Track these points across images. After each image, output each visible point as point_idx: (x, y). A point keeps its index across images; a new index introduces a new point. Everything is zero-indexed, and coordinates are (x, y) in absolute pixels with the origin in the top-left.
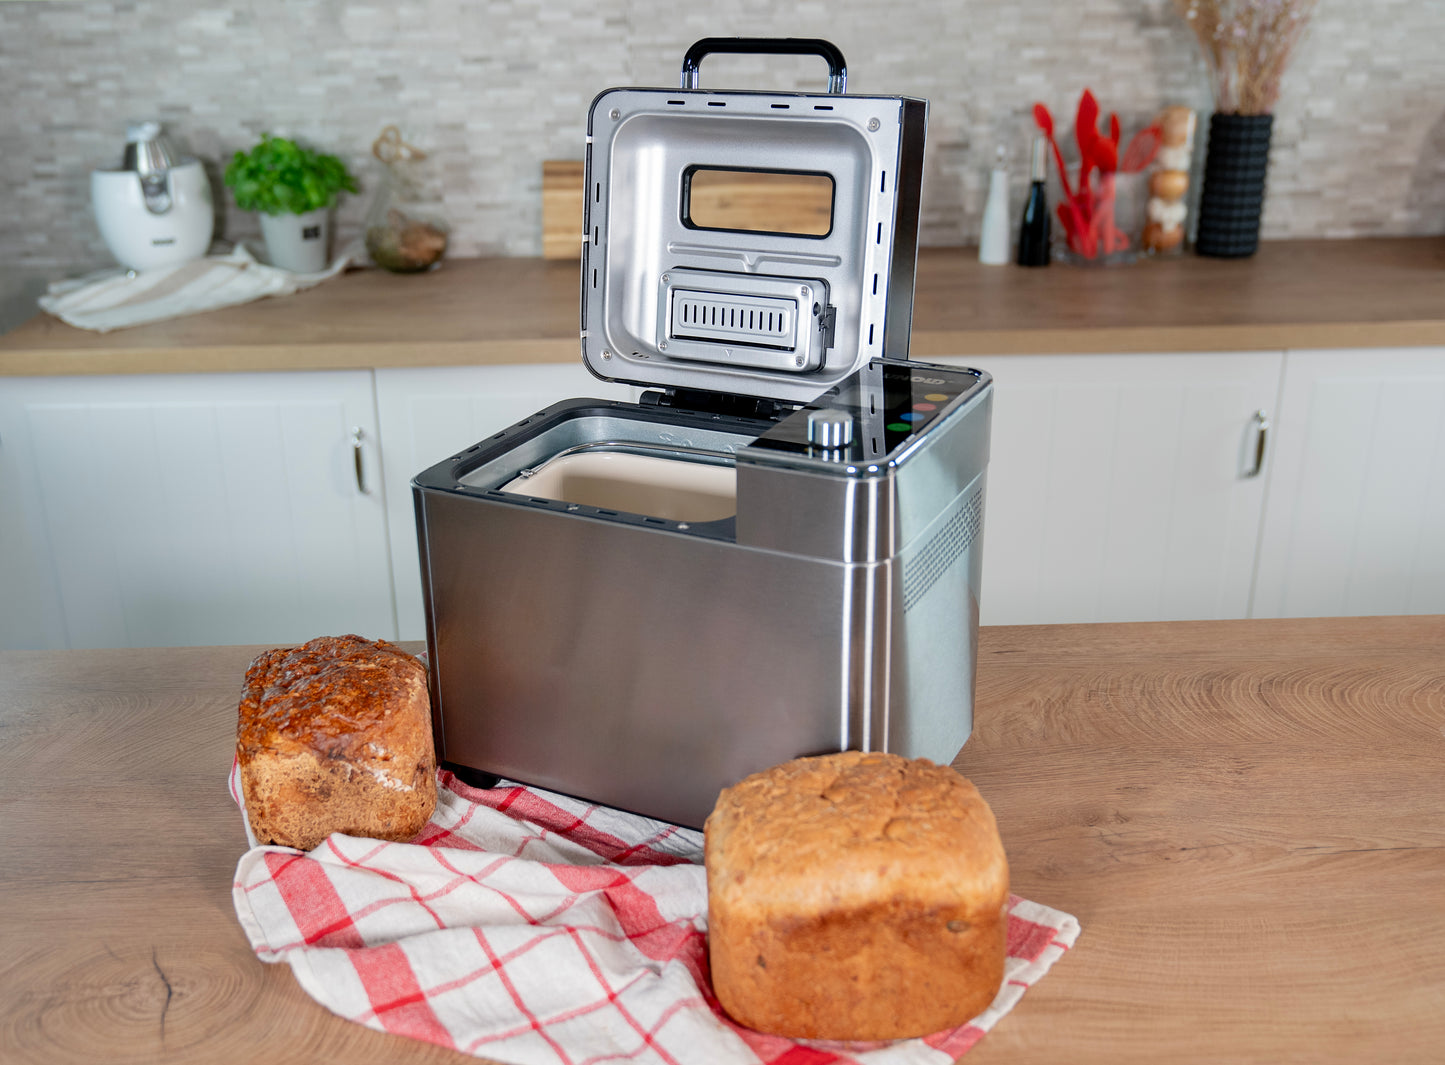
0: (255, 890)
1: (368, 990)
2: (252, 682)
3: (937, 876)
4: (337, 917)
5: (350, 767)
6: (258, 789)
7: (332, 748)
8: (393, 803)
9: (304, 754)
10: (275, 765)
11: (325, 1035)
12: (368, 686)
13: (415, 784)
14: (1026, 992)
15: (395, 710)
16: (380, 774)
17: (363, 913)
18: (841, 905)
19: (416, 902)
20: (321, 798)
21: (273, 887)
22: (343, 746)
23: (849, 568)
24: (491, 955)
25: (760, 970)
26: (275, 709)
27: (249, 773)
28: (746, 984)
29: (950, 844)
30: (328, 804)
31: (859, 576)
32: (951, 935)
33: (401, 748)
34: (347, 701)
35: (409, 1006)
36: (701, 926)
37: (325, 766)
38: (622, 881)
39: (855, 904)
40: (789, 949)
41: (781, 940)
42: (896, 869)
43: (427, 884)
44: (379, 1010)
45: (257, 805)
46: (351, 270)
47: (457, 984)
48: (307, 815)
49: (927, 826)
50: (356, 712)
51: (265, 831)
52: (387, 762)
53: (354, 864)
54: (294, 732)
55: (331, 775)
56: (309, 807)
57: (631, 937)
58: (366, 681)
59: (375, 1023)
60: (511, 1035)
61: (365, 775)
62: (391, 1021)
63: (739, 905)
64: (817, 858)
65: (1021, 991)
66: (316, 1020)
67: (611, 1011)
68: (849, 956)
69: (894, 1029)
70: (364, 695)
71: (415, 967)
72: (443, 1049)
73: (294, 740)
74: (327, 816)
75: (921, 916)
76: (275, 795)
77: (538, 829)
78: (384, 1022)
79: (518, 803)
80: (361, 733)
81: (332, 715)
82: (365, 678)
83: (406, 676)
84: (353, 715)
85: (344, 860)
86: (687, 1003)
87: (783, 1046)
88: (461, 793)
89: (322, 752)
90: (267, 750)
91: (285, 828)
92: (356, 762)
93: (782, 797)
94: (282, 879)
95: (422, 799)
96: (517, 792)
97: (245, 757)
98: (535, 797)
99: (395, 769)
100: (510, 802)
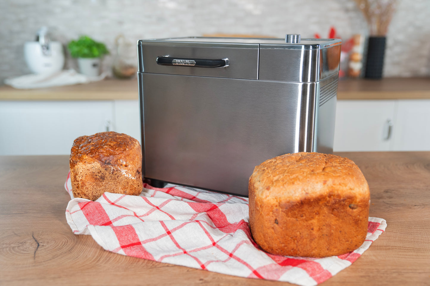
0: (74, 214)
1: (119, 239)
2: (76, 142)
3: (346, 186)
4: (106, 221)
5: (112, 168)
6: (77, 177)
7: (106, 160)
8: (128, 183)
9: (95, 162)
10: (84, 167)
11: (101, 257)
12: (120, 141)
13: (136, 177)
14: (372, 244)
15: (130, 149)
16: (124, 171)
17: (116, 220)
18: (309, 196)
19: (136, 217)
20: (101, 180)
21: (81, 212)
22: (110, 159)
24: (166, 229)
25: (276, 225)
26: (85, 148)
27: (74, 171)
28: (270, 231)
29: (349, 174)
30: (104, 183)
31: (304, 87)
32: (351, 210)
33: (131, 162)
34: (112, 144)
35: (135, 246)
36: (247, 221)
37: (103, 167)
38: (215, 207)
39: (314, 196)
40: (287, 215)
41: (284, 212)
42: (330, 182)
43: (140, 212)
44: (123, 247)
45: (77, 183)
46: (107, 78)
47: (154, 239)
48: (95, 187)
49: (339, 168)
50: (115, 148)
51: (78, 193)
52: (126, 167)
53: (113, 204)
54: (92, 154)
55: (105, 171)
56: (96, 183)
57: (219, 228)
58: (119, 140)
59: (122, 252)
60: (176, 255)
61: (118, 171)
62: (128, 250)
63: (268, 198)
64: (299, 179)
65: (371, 242)
66: (98, 253)
67: (214, 248)
68: (311, 220)
69: (327, 251)
70: (118, 144)
71: (137, 232)
72: (149, 260)
73: (92, 157)
74: (103, 187)
75: (340, 201)
76: (84, 179)
77: (180, 198)
78: (125, 251)
79: (172, 192)
80: (117, 155)
81: (107, 149)
82: (119, 139)
83: (133, 141)
84: (114, 149)
85: (109, 202)
86: (246, 242)
87: (283, 259)
88: (151, 189)
89: (102, 161)
90: (81, 161)
91: (87, 192)
92: (115, 166)
93: (281, 163)
94: (85, 209)
95: (138, 183)
96: (171, 189)
97: (73, 164)
98: (178, 190)
99: (129, 170)
100: (169, 191)
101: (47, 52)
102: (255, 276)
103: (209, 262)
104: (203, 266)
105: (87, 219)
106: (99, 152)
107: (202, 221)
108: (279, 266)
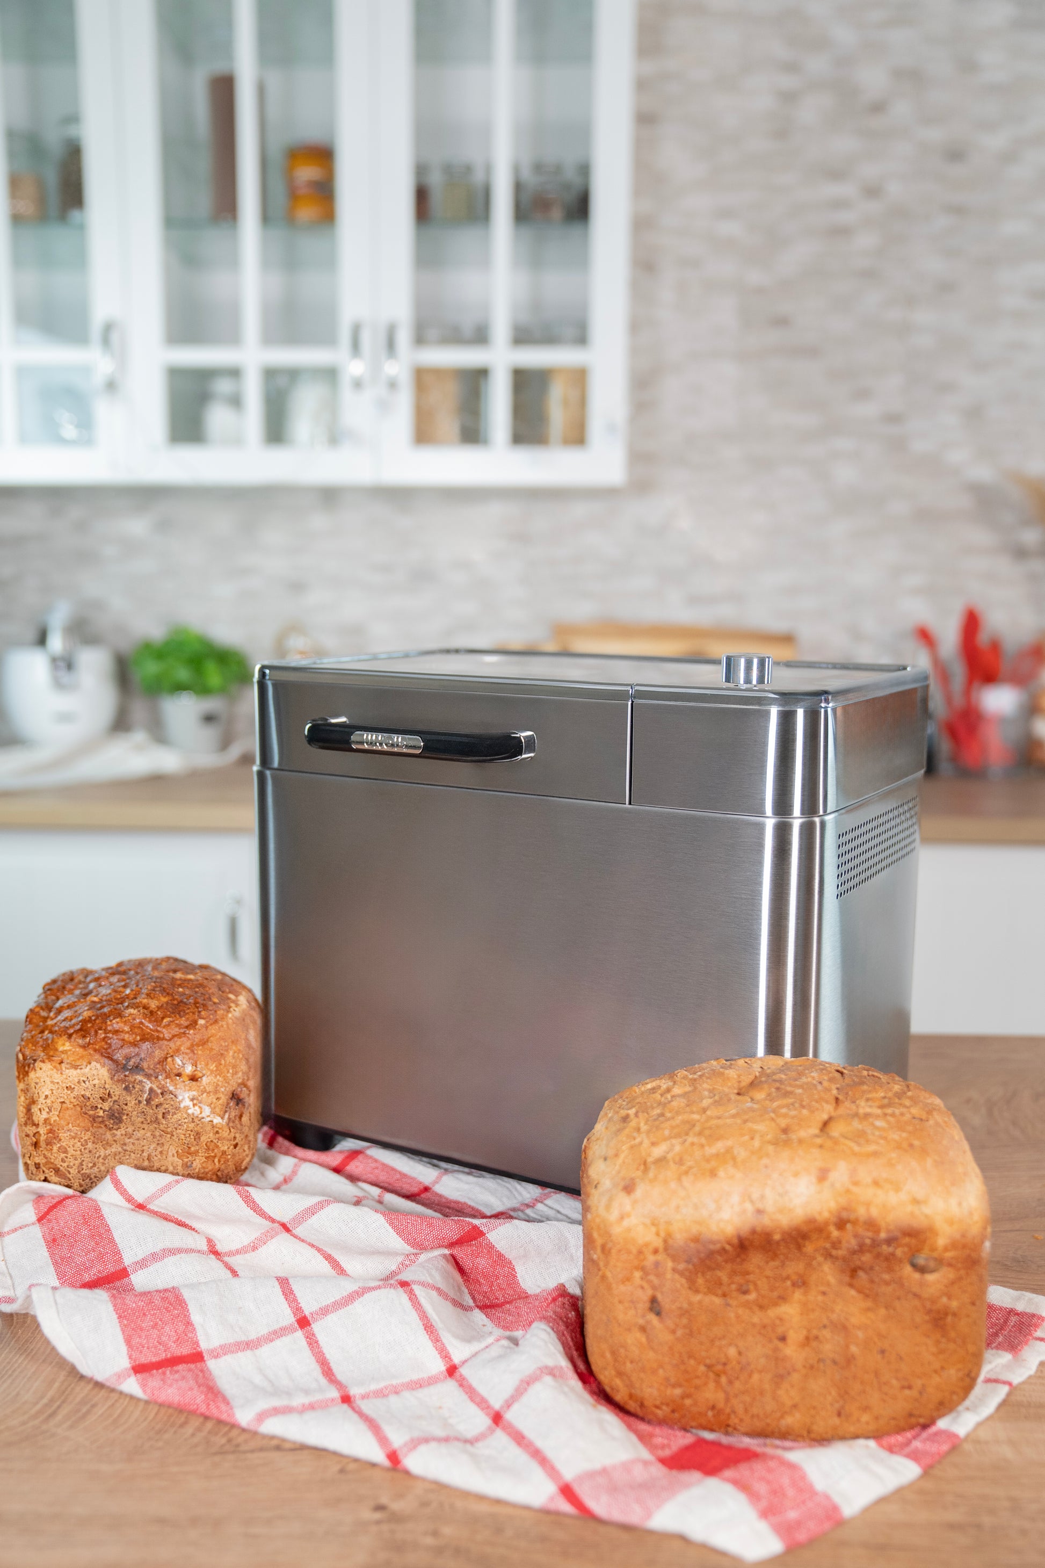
0: (13, 1235)
1: (128, 1341)
2: (49, 992)
3: (897, 1189)
4: (111, 1268)
5: (148, 1085)
6: (35, 1109)
7: (128, 1058)
8: (198, 1135)
9: (94, 1063)
10: (57, 1077)
11: (63, 1402)
12: (183, 994)
13: (227, 1116)
14: (1009, 1395)
15: (211, 1022)
16: (185, 1097)
17: (142, 1264)
18: (766, 1221)
19: (212, 1256)
20: (110, 1123)
21: (37, 1232)
22: (143, 1056)
23: (770, 824)
24: (297, 1309)
25: (652, 1317)
26: (66, 1014)
27: (26, 1091)
28: (634, 1339)
29: (911, 1145)
30: (118, 1133)
31: (782, 832)
32: (917, 1276)
33: (213, 1067)
34: (153, 1004)
35: (180, 1367)
36: (575, 1290)
37: (118, 1081)
38: (476, 1234)
39: (785, 1221)
40: (693, 1287)
41: (681, 1274)
42: (840, 1174)
43: (231, 1239)
44: (139, 1369)
45: (31, 1130)
46: (246, 759)
47: (249, 1345)
48: (90, 1145)
49: (879, 1123)
50: (163, 1018)
51: (37, 1166)
52: (194, 1083)
53: (141, 1207)
54: (84, 1037)
55: (124, 1093)
56: (94, 1135)
57: (483, 1308)
58: (181, 990)
59: (132, 1386)
60: (312, 1407)
61: (167, 1097)
62: (154, 1381)
63: (626, 1223)
64: (734, 1159)
65: (1005, 1390)
66: (57, 1385)
67: (450, 1387)
68: (776, 1304)
69: (836, 1421)
70: (175, 1002)
71: (196, 1317)
72: (220, 1422)
73: (83, 1047)
74: (116, 1148)
75: (875, 1244)
76: (54, 1118)
77: (375, 1191)
78: (143, 1386)
79: (354, 1167)
80: (166, 1043)
81: (134, 1019)
82: (180, 986)
83: (230, 992)
84: (159, 1021)
85: (130, 1199)
86: (552, 1372)
87: (682, 1440)
88: (287, 1153)
89: (115, 1062)
90: (50, 1058)
91: (63, 1161)
92: (156, 1077)
93: (685, 1095)
94: (49, 1221)
95: (235, 1138)
96: (355, 1154)
97: (24, 1068)
98: (376, 1161)
99: (204, 1091)
100: (347, 1164)
101: (65, 677)
102: (565, 1507)
103: (415, 1443)
104: (394, 1457)
105: (52, 1255)
106: (109, 1028)
107: (423, 1284)
108: (658, 1471)
